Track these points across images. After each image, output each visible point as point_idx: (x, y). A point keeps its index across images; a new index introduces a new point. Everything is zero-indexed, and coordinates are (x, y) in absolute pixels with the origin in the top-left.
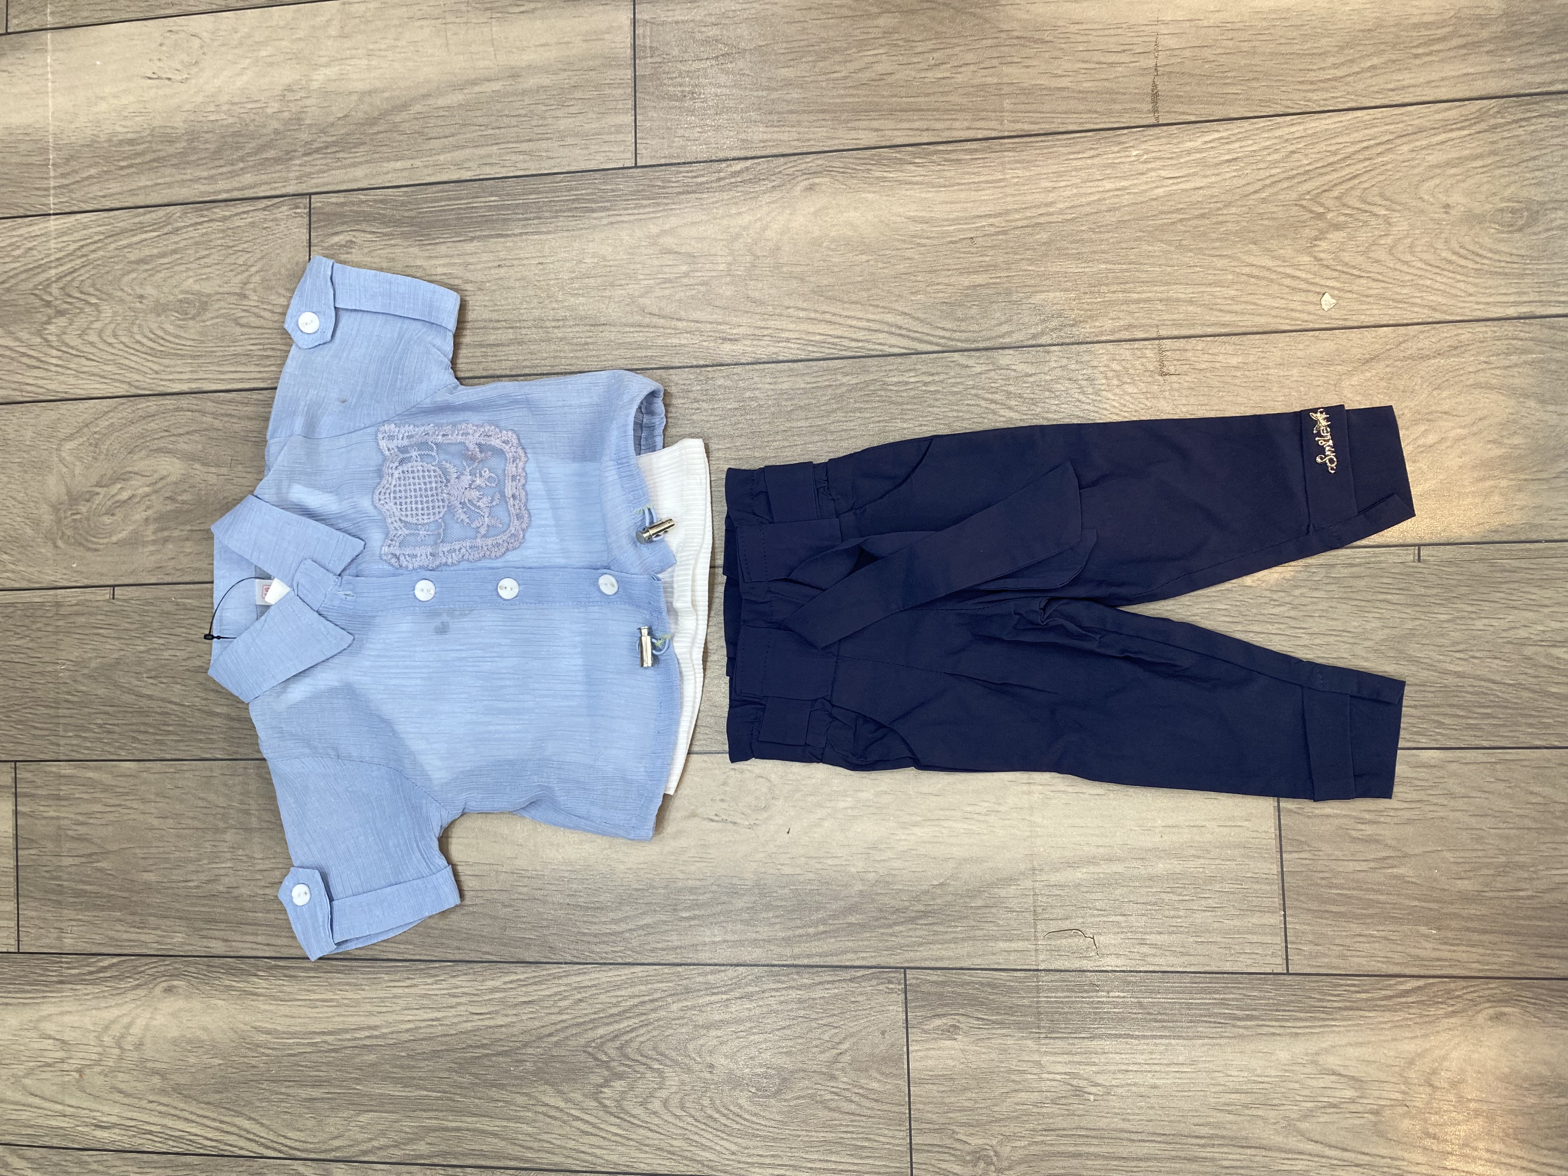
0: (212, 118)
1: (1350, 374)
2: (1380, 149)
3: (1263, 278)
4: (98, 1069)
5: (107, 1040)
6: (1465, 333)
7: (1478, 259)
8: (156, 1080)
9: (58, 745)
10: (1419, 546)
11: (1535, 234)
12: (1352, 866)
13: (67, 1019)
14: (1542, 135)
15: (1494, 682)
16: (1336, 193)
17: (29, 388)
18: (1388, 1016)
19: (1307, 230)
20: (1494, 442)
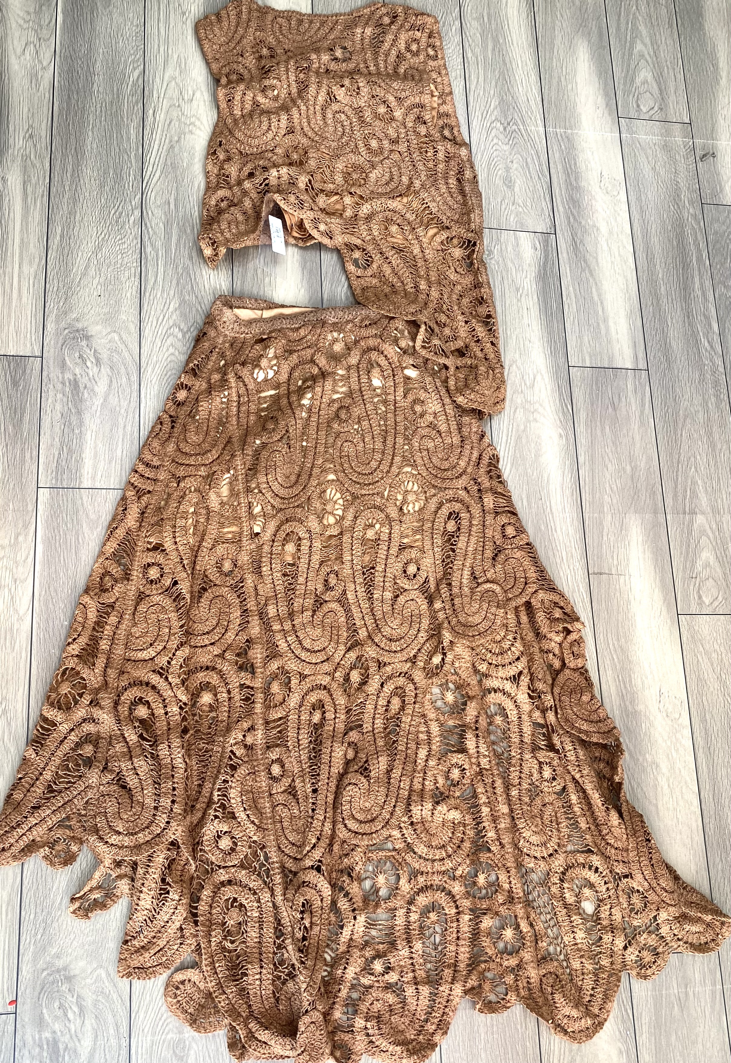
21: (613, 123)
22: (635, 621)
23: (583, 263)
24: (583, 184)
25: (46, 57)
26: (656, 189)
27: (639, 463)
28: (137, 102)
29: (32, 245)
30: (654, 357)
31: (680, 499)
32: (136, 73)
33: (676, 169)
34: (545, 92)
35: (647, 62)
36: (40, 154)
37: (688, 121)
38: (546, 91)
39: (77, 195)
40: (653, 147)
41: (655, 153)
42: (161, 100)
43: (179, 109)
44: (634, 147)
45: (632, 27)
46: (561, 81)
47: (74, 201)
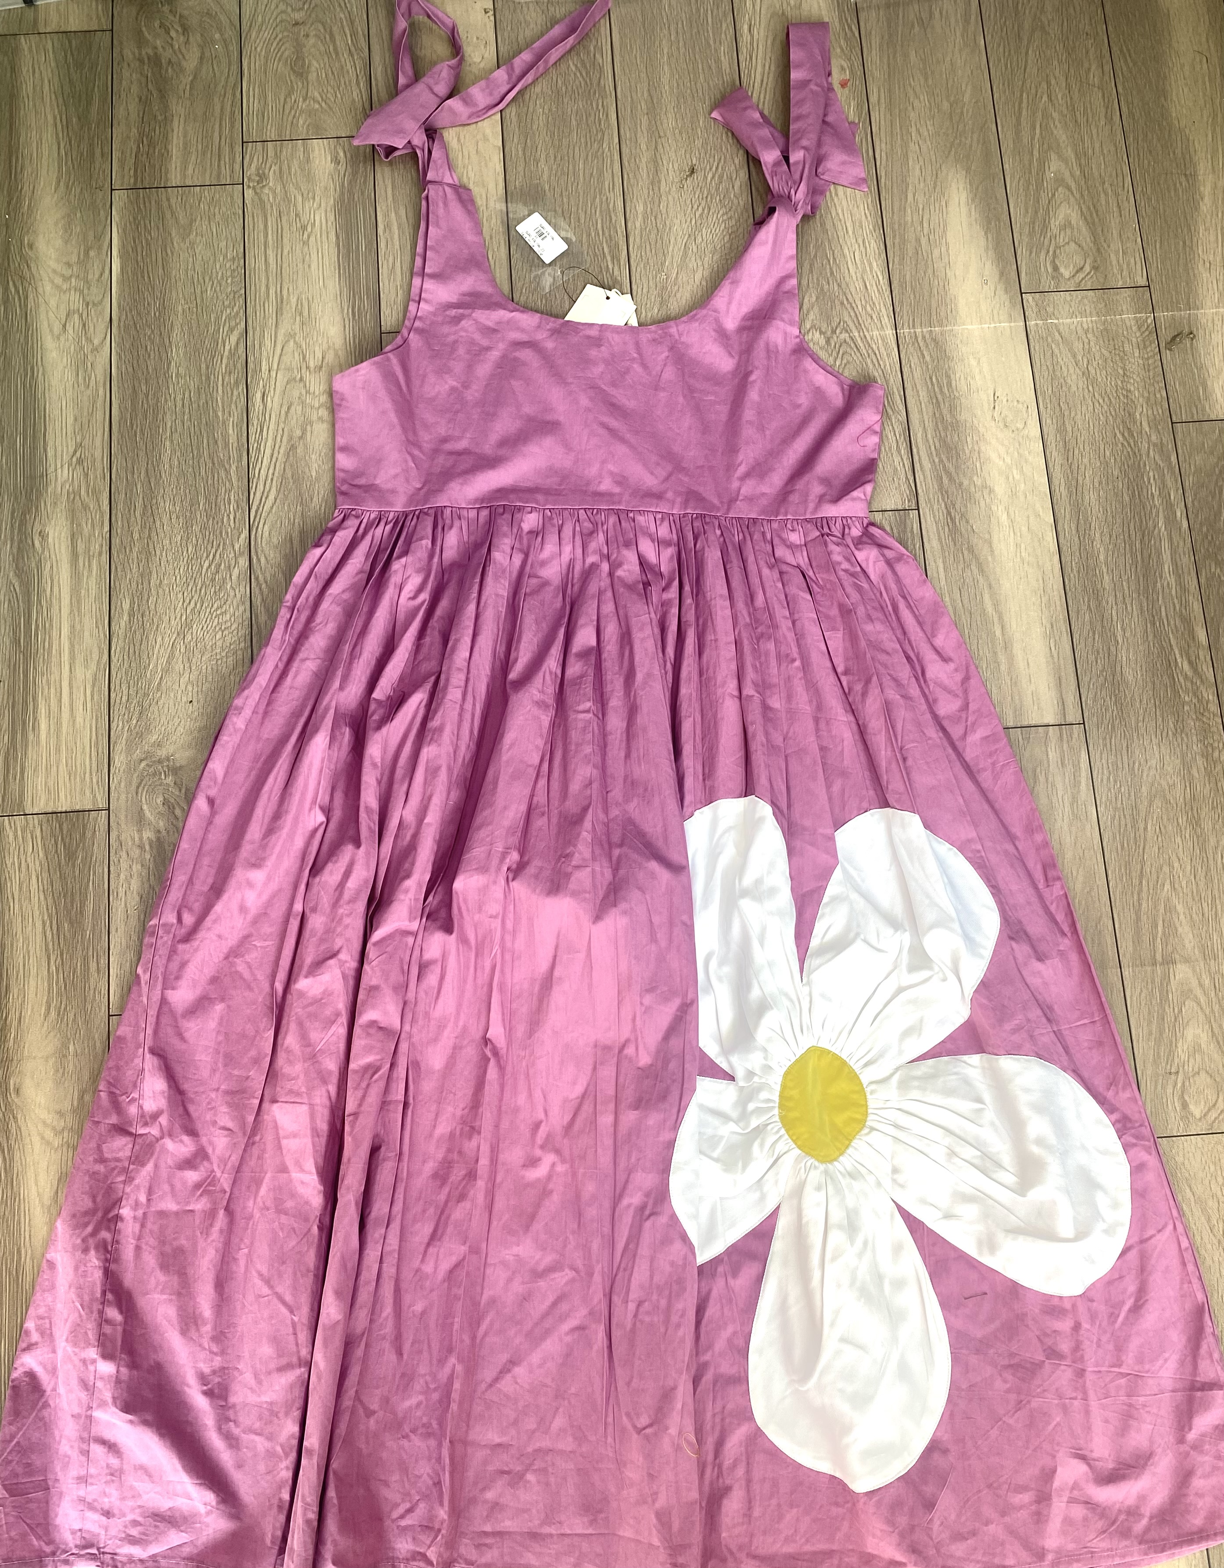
21: (1013, 304)
23: (966, 552)
24: (964, 416)
25: (98, 331)
26: (1091, 408)
28: (237, 384)
29: (87, 634)
30: (1095, 700)
31: (1146, 940)
32: (234, 338)
33: (1124, 369)
34: (894, 266)
35: (1069, 188)
36: (94, 487)
37: (1145, 283)
38: (898, 265)
39: (151, 546)
40: (1084, 337)
41: (1087, 347)
42: (273, 374)
43: (302, 385)
44: (1050, 340)
45: (1041, 134)
46: (920, 246)
47: (148, 553)
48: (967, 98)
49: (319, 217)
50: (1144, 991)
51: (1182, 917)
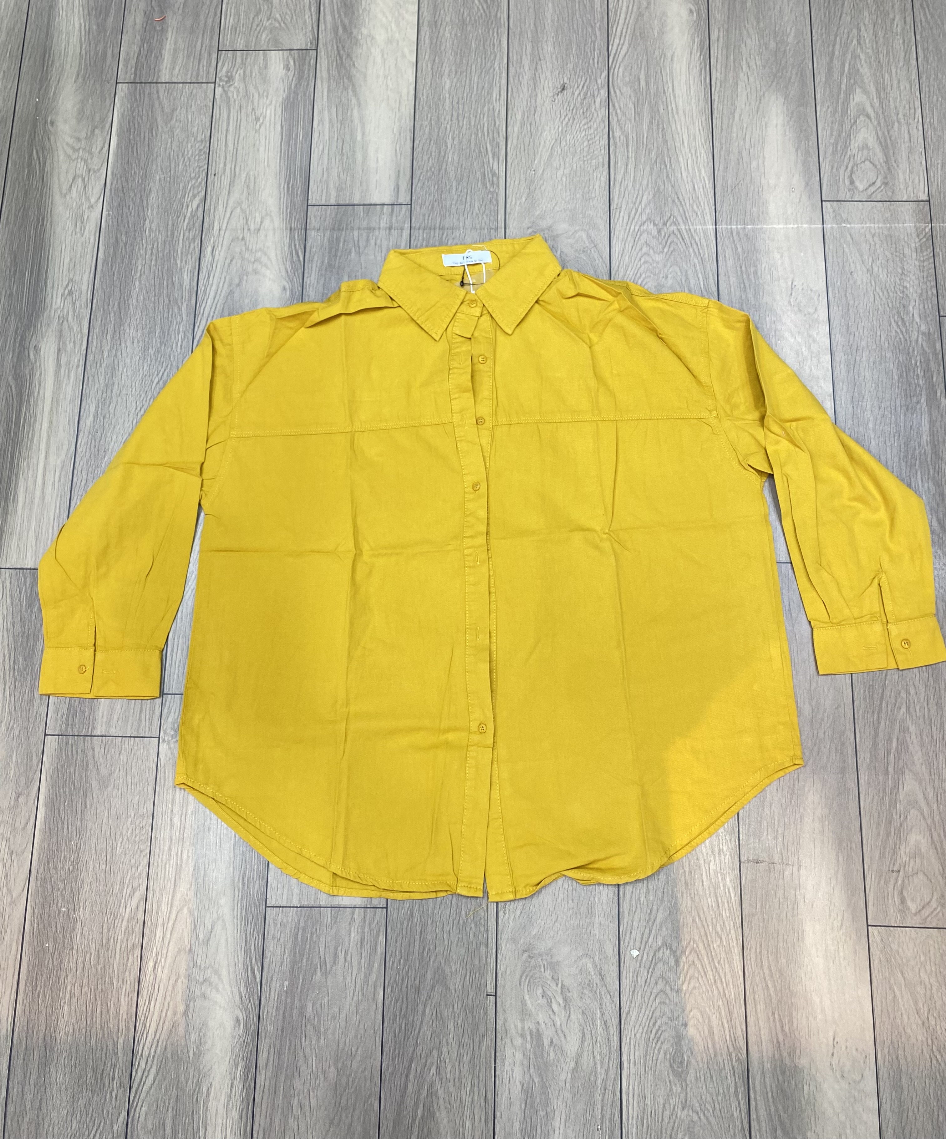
0: (768, 319)
1: (594, 962)
2: (721, 989)
3: (650, 918)
4: (244, 248)
5: (259, 254)
6: (614, 1030)
7: (655, 1040)
8: (237, 281)
9: (419, 229)
10: (496, 996)
11: (668, 1074)
12: (322, 946)
13: (271, 233)
14: (725, 1083)
15: (419, 1032)
16: (696, 962)
17: (617, 214)
18: (241, 959)
19: (676, 945)
20: (552, 1042)
21: (813, 209)
22: (803, 934)
24: (764, 300)
25: (95, 191)
26: (872, 300)
27: (822, 700)
28: (194, 239)
29: (61, 428)
31: (881, 754)
32: (195, 203)
33: (903, 269)
34: (719, 175)
35: (868, 117)
36: (79, 314)
37: (926, 198)
38: (721, 173)
39: (116, 363)
40: (871, 240)
41: (872, 247)
42: (222, 232)
43: (243, 243)
44: (842, 241)
45: (849, 71)
46: (742, 158)
47: (113, 369)
48: (790, 39)
49: (269, 112)
50: (876, 797)
51: (913, 737)
